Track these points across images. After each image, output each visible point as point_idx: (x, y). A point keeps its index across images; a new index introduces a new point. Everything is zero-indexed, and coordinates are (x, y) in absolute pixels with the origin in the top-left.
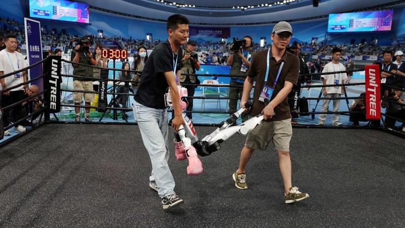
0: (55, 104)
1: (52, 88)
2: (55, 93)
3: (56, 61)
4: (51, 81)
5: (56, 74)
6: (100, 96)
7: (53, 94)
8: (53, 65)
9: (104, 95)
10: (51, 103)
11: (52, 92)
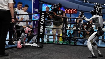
0: (42, 34)
1: (41, 26)
2: (42, 28)
3: (44, 14)
4: (41, 23)
5: (43, 19)
6: (63, 31)
7: (41, 29)
8: (42, 15)
9: (65, 30)
10: (40, 33)
11: (41, 28)
